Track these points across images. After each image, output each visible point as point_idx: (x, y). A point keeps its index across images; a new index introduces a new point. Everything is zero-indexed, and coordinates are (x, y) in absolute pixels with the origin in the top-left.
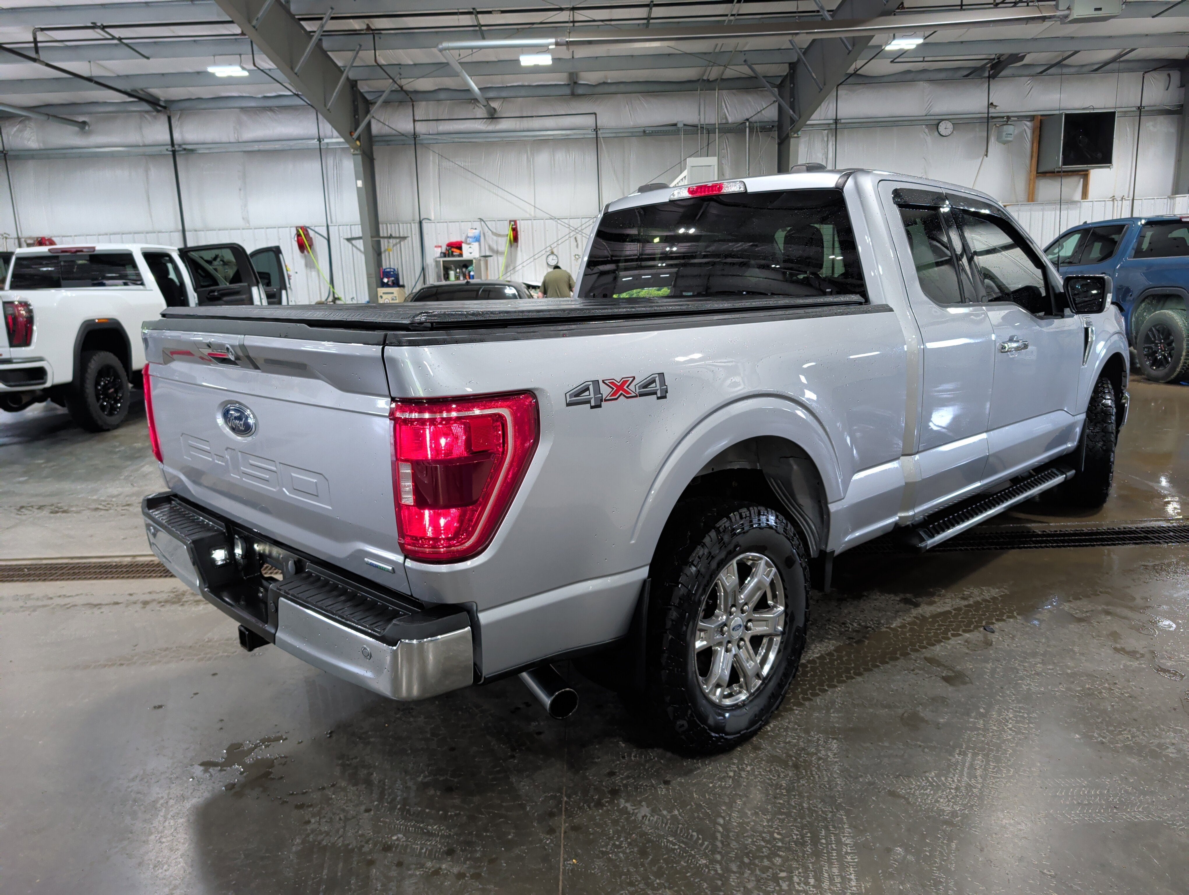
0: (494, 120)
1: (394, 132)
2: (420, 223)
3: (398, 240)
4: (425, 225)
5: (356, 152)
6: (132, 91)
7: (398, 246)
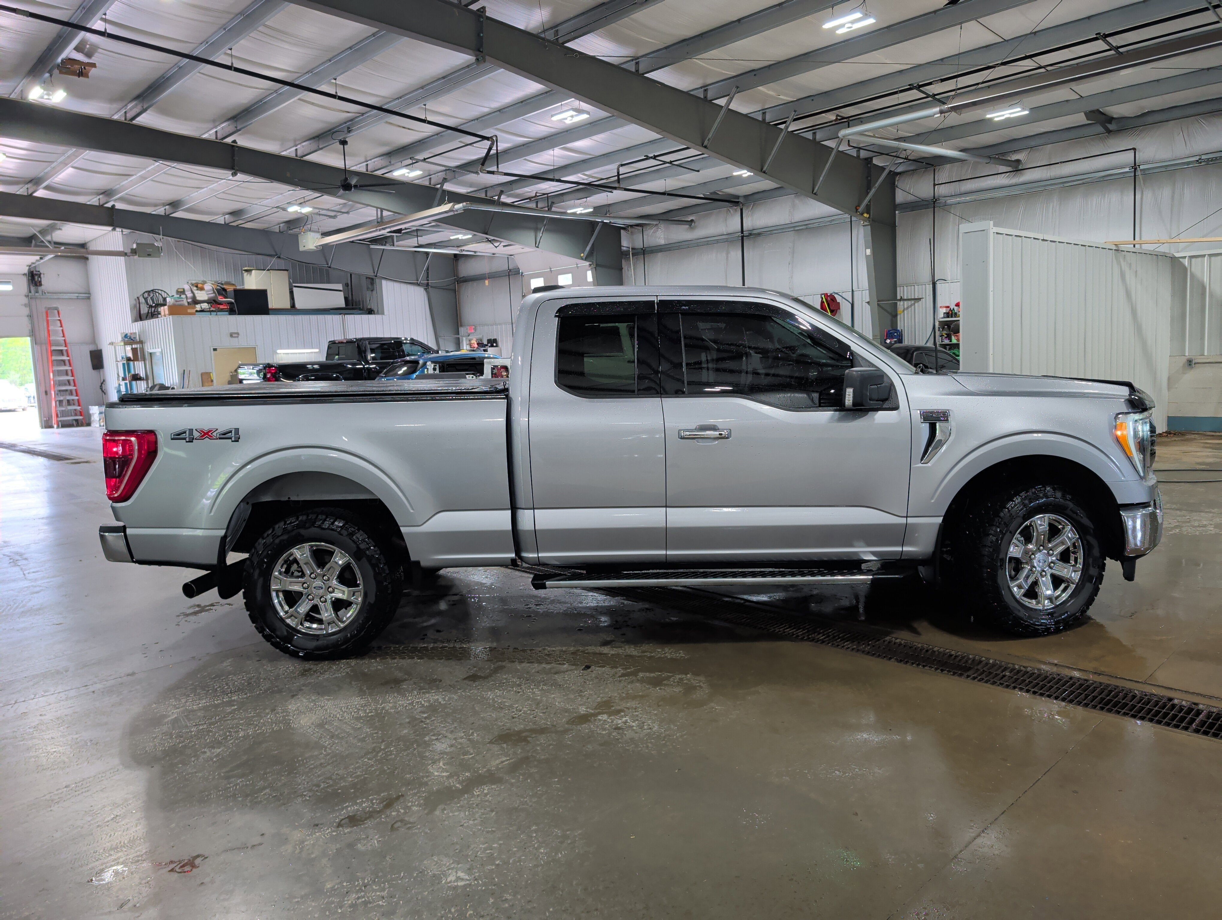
0: (1019, 172)
1: (918, 199)
2: (934, 284)
3: (913, 302)
4: (939, 286)
5: (866, 223)
6: (711, 193)
7: (913, 307)
